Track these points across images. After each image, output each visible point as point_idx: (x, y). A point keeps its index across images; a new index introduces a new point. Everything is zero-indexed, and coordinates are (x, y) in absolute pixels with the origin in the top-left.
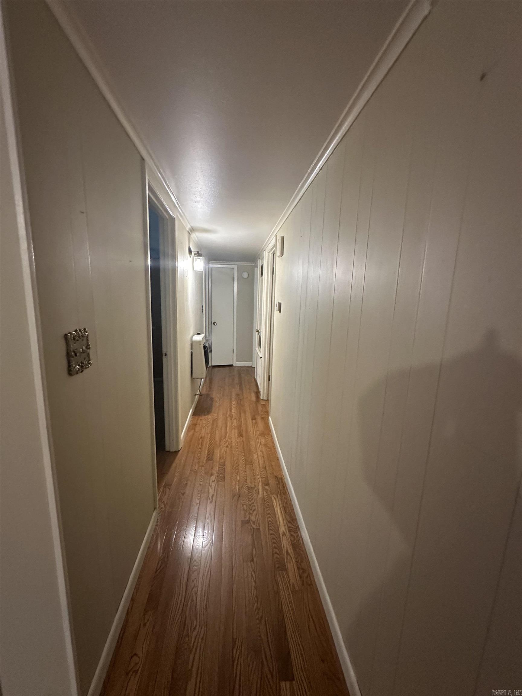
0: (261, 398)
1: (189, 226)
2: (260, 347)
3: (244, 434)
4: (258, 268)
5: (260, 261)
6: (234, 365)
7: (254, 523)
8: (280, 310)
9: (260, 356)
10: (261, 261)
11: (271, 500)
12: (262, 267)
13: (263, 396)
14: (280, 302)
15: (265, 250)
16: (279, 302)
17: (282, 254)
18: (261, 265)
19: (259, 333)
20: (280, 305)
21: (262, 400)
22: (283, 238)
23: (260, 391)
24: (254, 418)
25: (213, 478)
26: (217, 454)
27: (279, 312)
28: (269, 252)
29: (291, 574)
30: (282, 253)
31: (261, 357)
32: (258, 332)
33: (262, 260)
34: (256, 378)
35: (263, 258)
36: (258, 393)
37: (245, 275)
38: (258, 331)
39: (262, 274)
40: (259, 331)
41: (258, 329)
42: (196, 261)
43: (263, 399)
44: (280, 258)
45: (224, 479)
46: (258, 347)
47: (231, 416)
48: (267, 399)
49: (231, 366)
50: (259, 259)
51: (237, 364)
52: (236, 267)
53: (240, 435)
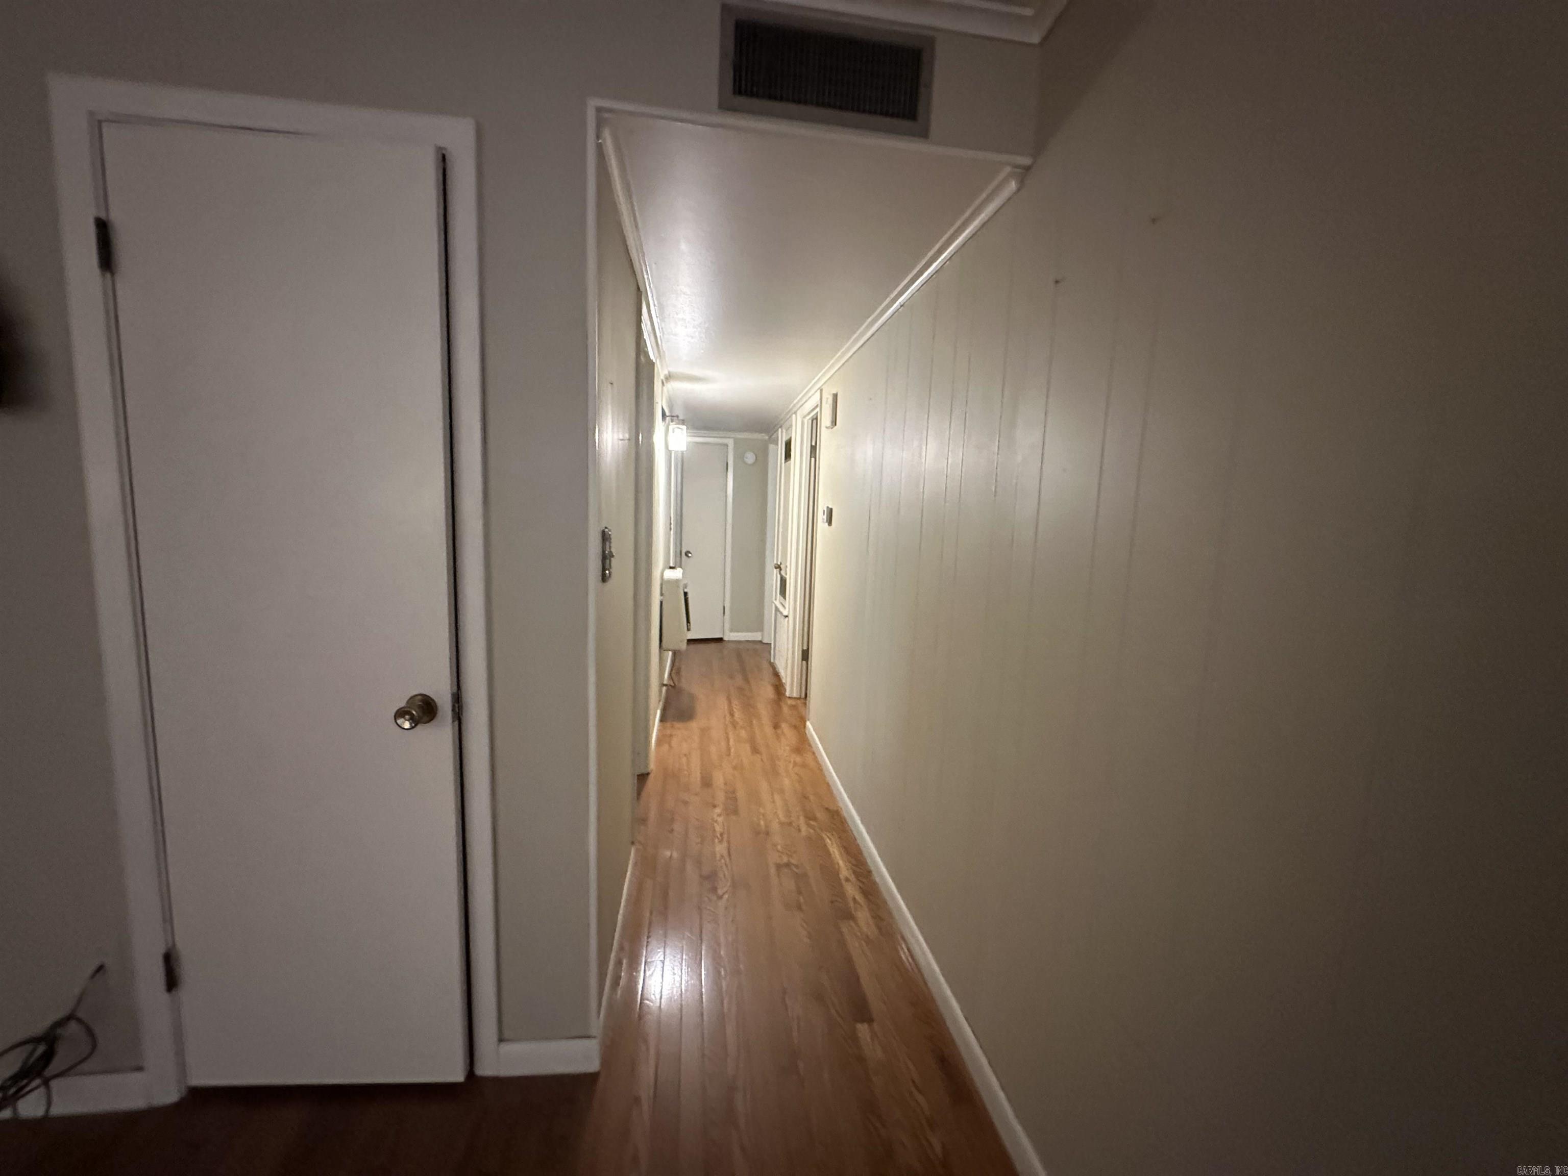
0: (788, 694)
1: (666, 372)
2: (785, 598)
3: (763, 749)
4: (777, 444)
5: (782, 432)
6: (726, 638)
7: (796, 866)
8: (830, 521)
9: (785, 613)
10: (784, 431)
11: (822, 839)
12: (788, 444)
13: (791, 689)
14: (830, 507)
15: (795, 413)
16: (828, 507)
17: (834, 424)
18: (784, 440)
19: (781, 570)
20: (830, 512)
21: (789, 698)
22: (835, 396)
23: (784, 681)
24: (776, 726)
25: (718, 810)
26: (719, 779)
27: (827, 524)
28: (804, 417)
29: (862, 923)
30: (834, 422)
31: (787, 616)
32: (778, 570)
33: (787, 430)
34: (772, 661)
35: (791, 426)
36: (779, 687)
37: (750, 458)
38: (778, 567)
39: (788, 456)
40: (780, 567)
41: (779, 564)
42: (673, 432)
43: (790, 696)
44: (830, 430)
45: (736, 812)
46: (778, 599)
47: (734, 725)
48: (799, 696)
49: (720, 640)
50: (781, 427)
51: (730, 636)
52: (730, 442)
53: (755, 750)
